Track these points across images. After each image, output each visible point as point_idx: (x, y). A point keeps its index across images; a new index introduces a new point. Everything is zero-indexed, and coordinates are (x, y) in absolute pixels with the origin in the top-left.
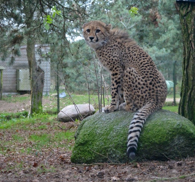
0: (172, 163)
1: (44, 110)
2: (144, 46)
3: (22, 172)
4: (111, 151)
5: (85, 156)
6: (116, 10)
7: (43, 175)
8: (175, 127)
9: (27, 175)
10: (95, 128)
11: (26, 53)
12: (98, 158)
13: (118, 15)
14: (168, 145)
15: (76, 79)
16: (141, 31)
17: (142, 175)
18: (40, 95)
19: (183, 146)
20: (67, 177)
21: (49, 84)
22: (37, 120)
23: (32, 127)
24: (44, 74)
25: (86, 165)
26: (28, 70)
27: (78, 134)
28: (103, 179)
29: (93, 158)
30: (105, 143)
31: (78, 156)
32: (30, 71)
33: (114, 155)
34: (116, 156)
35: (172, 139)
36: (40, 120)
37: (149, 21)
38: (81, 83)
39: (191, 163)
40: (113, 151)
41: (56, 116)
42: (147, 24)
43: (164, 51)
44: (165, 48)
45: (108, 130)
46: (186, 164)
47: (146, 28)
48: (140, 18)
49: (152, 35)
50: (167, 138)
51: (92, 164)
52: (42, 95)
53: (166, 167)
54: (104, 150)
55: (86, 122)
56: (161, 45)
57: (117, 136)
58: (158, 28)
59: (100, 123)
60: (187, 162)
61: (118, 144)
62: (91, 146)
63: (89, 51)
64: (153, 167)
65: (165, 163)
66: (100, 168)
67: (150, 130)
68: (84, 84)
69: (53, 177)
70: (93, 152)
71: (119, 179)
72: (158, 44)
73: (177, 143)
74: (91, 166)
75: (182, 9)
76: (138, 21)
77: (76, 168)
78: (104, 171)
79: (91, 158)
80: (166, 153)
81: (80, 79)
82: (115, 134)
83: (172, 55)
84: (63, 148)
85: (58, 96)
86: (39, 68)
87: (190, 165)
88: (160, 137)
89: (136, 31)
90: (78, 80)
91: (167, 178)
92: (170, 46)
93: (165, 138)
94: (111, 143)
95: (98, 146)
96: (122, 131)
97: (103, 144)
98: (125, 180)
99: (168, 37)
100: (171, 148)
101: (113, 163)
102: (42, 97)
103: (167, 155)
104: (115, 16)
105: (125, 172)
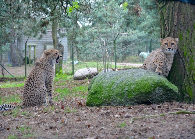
0: (154, 106)
1: (63, 72)
2: (130, 30)
3: (54, 112)
4: (113, 98)
5: (96, 101)
6: (111, 6)
7: (68, 114)
8: (156, 81)
9: (58, 114)
10: (102, 82)
11: (51, 35)
12: (104, 102)
13: (112, 9)
14: (152, 94)
15: (84, 52)
16: (128, 19)
17: (135, 114)
18: (61, 63)
19: (162, 95)
20: (85, 115)
21: (67, 55)
22: (59, 79)
23: (56, 84)
24: (63, 48)
25: (96, 107)
26: (53, 46)
27: (90, 87)
28: (109, 116)
29: (101, 103)
30: (109, 92)
31: (90, 101)
32: (54, 46)
33: (115, 101)
34: (116, 101)
35: (154, 90)
36: (61, 79)
37: (133, 13)
38: (88, 54)
39: (167, 106)
40: (115, 98)
41: (72, 76)
42: (132, 15)
43: (144, 33)
44: (144, 31)
45: (111, 84)
46: (163, 106)
47: (131, 17)
48: (127, 11)
49: (135, 22)
50: (151, 89)
51: (100, 107)
52: (62, 62)
53: (150, 109)
54: (108, 97)
55: (96, 79)
56: (141, 29)
57: (117, 88)
58: (139, 18)
59: (105, 79)
60: (164, 106)
61: (118, 93)
62: (100, 95)
63: (93, 33)
64: (142, 108)
65: (149, 106)
66: (106, 109)
67: (139, 84)
68: (89, 55)
69: (75, 115)
70: (101, 98)
71: (120, 116)
72: (139, 28)
73: (157, 92)
74: (100, 108)
75: (160, 4)
76: (126, 13)
77: (90, 110)
78: (109, 111)
79: (100, 102)
80: (150, 99)
81: (87, 52)
82: (115, 86)
83: (149, 36)
84: (79, 97)
85: (73, 63)
86: (60, 44)
87: (167, 108)
88: (146, 88)
89: (124, 20)
90: (85, 53)
91: (152, 116)
92: (148, 30)
93: (149, 89)
94: (113, 92)
95: (104, 95)
96: (120, 85)
97: (108, 93)
98: (124, 117)
99: (146, 24)
100: (153, 96)
101: (115, 106)
102: (62, 64)
103: (150, 101)
104: (111, 9)
105: (124, 112)
